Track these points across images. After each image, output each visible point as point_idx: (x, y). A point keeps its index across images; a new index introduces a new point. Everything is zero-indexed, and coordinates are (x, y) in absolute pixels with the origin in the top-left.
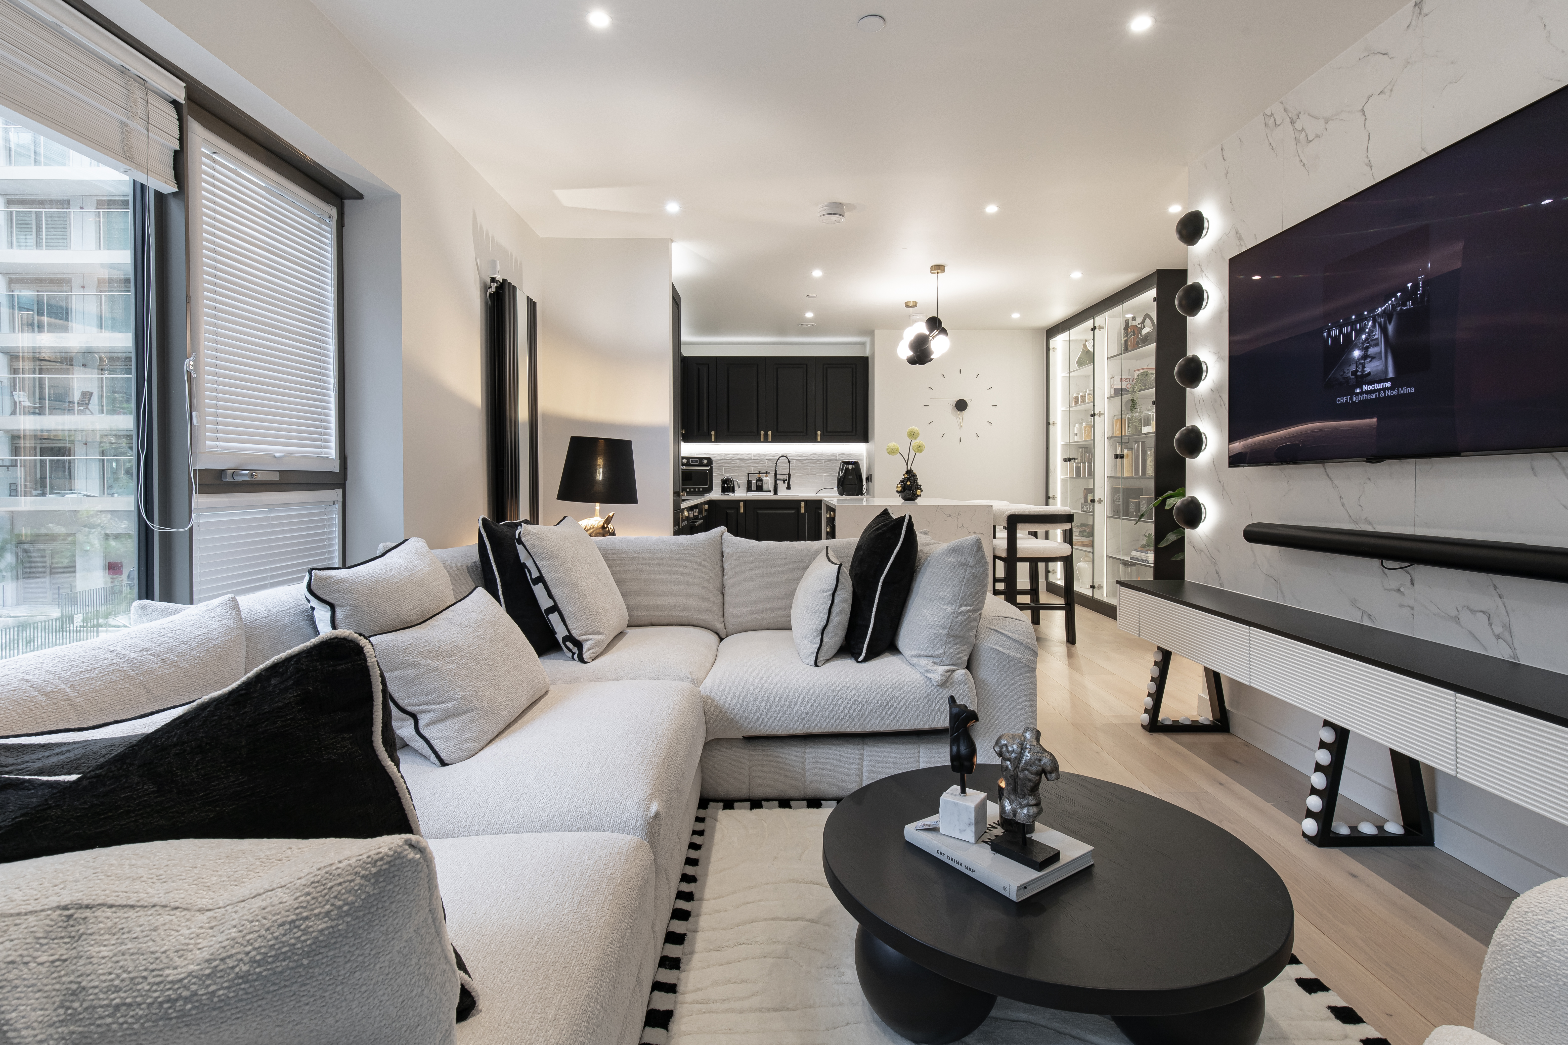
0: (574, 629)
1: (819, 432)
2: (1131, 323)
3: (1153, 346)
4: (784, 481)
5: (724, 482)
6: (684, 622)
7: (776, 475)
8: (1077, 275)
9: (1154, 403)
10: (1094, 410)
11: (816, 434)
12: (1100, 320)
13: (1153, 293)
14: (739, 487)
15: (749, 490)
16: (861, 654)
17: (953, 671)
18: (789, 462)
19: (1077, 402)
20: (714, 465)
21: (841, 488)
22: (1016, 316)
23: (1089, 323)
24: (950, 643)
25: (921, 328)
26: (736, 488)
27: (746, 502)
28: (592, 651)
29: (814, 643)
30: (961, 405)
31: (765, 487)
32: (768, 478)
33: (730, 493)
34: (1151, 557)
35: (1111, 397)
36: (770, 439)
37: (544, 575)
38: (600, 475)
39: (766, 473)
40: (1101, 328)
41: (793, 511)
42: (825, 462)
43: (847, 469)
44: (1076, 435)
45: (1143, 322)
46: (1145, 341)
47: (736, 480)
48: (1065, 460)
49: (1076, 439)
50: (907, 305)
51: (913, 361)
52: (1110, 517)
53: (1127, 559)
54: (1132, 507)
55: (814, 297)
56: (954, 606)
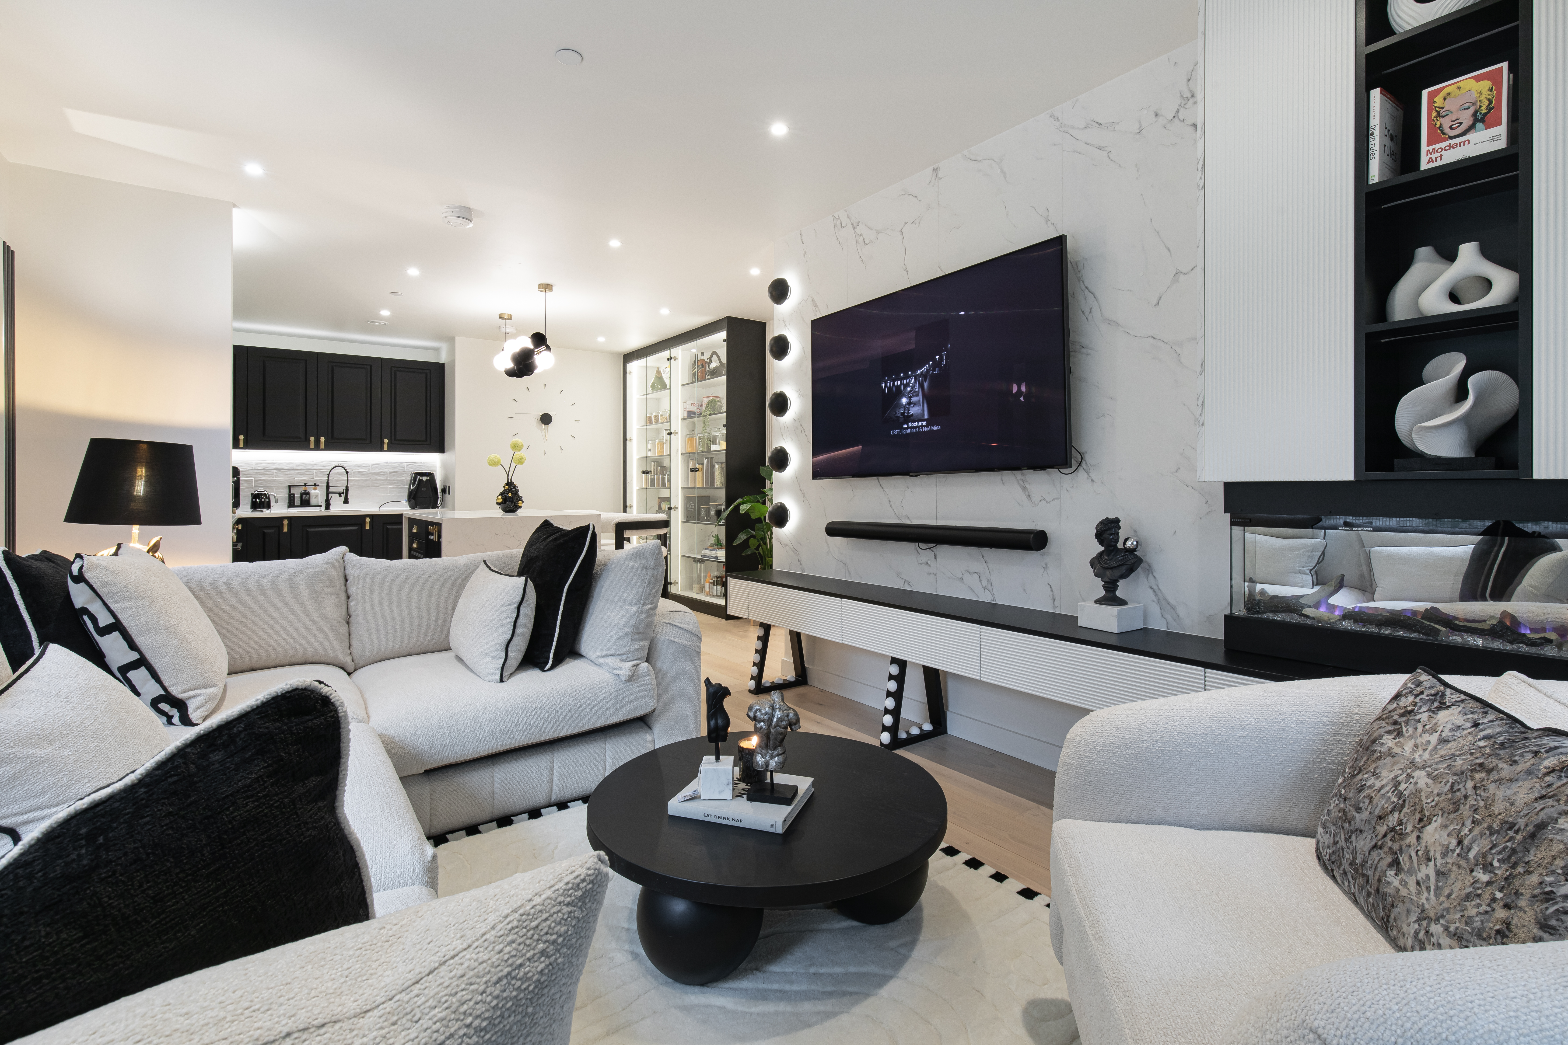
0: (172, 686)
1: (386, 441)
2: (700, 357)
3: (723, 378)
4: (340, 494)
5: (255, 496)
6: (299, 661)
7: (328, 487)
8: (665, 311)
9: (724, 426)
10: (670, 430)
11: (382, 443)
12: (677, 351)
13: (723, 335)
14: (276, 502)
15: (291, 504)
16: (547, 663)
17: (637, 665)
18: (347, 473)
19: (650, 421)
20: (241, 476)
21: (413, 501)
22: (601, 339)
23: (666, 354)
24: (634, 640)
25: (527, 343)
26: (273, 503)
27: (290, 519)
28: (202, 709)
30: (546, 419)
31: (313, 502)
32: (317, 491)
33: (264, 510)
34: (721, 554)
35: (684, 419)
36: (322, 446)
37: (123, 621)
38: (140, 488)
39: (315, 485)
40: (676, 359)
41: (356, 528)
42: (390, 473)
43: (420, 481)
44: (650, 450)
45: (710, 358)
46: (714, 373)
47: (272, 494)
48: (643, 472)
49: (650, 454)
50: (501, 317)
51: (511, 373)
52: (684, 522)
53: (699, 556)
54: (703, 513)
55: (400, 295)
56: (638, 606)
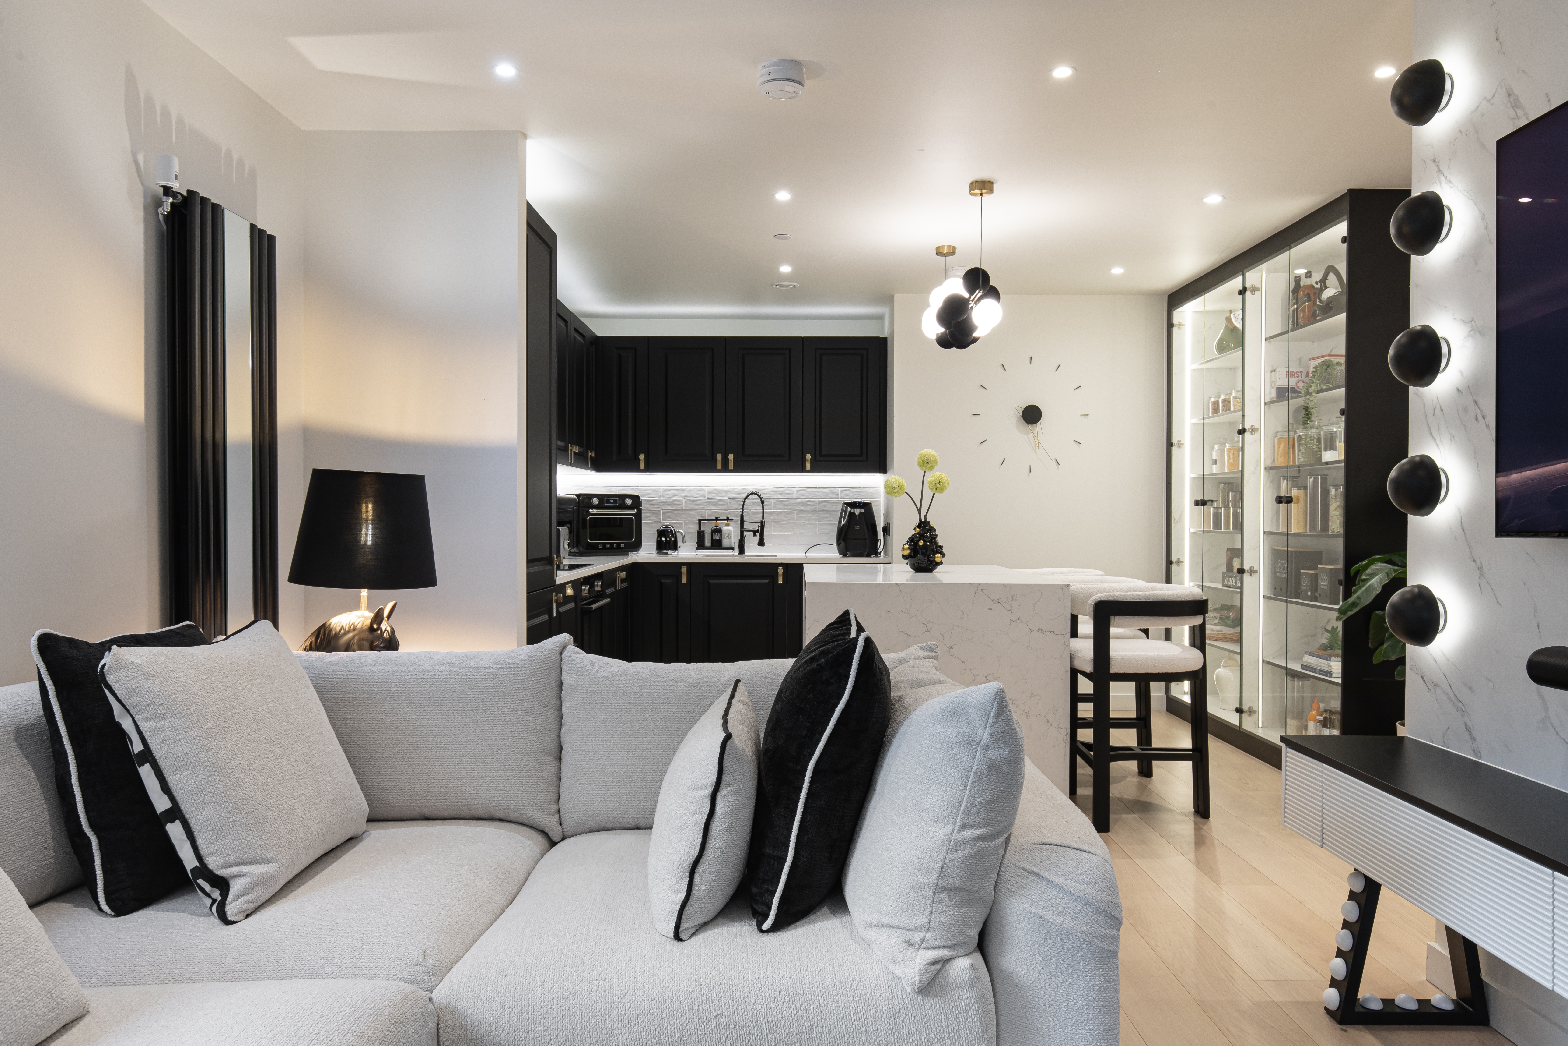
0: (211, 854)
1: (808, 457)
2: (1304, 282)
3: (1341, 318)
4: (755, 533)
5: (661, 533)
6: (482, 815)
7: (742, 522)
9: (1342, 412)
10: (1243, 423)
11: (804, 460)
12: (1253, 276)
13: (1341, 229)
14: (684, 541)
15: (701, 545)
16: (766, 916)
17: (946, 961)
18: (763, 502)
19: (1216, 410)
20: (644, 507)
21: (843, 544)
22: (1117, 271)
23: (1236, 283)
24: (940, 902)
25: (956, 287)
26: (680, 543)
27: (693, 567)
28: (245, 898)
29: (677, 892)
30: (1032, 415)
31: (725, 542)
32: (730, 528)
33: (670, 552)
34: (1336, 667)
35: (1272, 402)
36: (731, 467)
37: (153, 748)
38: (368, 535)
39: (728, 519)
41: (766, 581)
42: (820, 503)
43: (852, 514)
44: (1215, 462)
45: (1324, 280)
46: (1328, 309)
47: (680, 530)
48: (1197, 503)
49: (1215, 469)
50: (939, 252)
51: (944, 342)
52: (1269, 598)
53: (1296, 667)
54: (1305, 583)
55: (787, 238)
56: (949, 828)
